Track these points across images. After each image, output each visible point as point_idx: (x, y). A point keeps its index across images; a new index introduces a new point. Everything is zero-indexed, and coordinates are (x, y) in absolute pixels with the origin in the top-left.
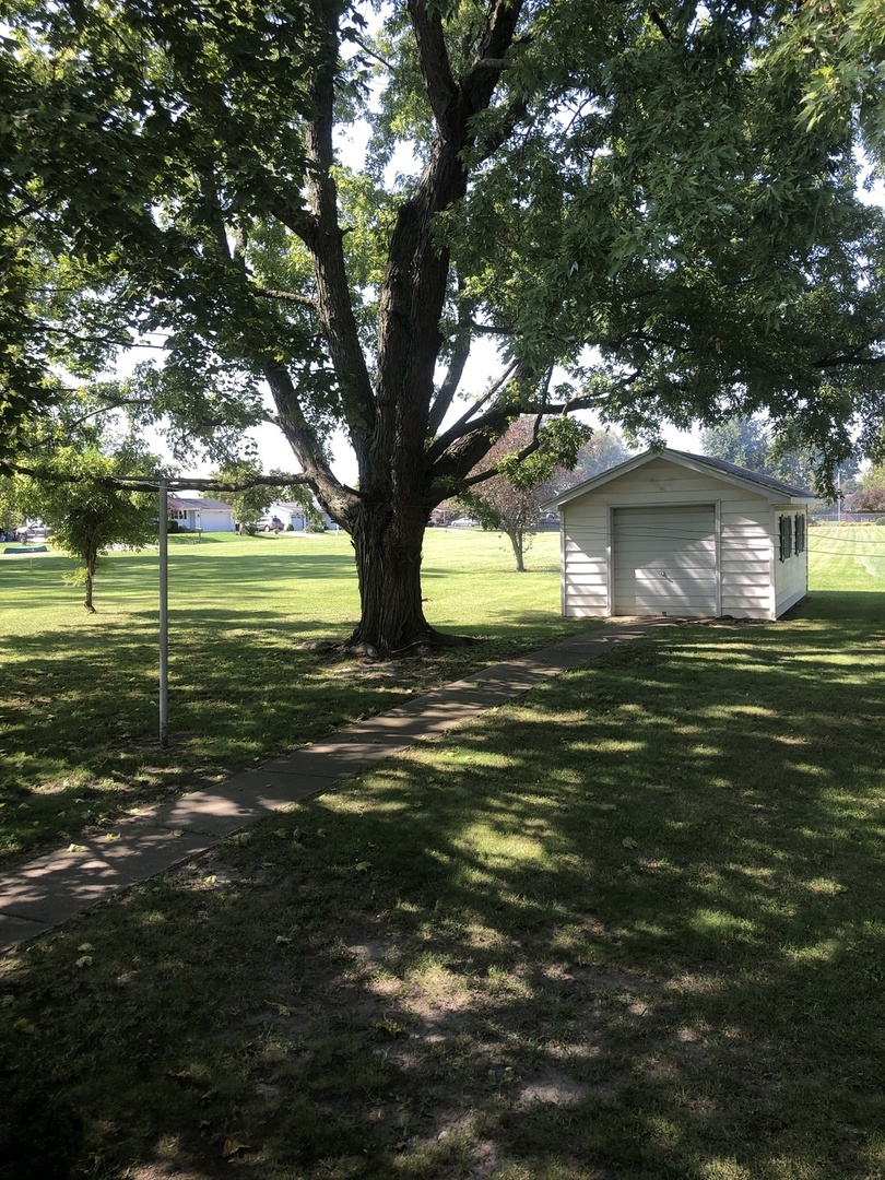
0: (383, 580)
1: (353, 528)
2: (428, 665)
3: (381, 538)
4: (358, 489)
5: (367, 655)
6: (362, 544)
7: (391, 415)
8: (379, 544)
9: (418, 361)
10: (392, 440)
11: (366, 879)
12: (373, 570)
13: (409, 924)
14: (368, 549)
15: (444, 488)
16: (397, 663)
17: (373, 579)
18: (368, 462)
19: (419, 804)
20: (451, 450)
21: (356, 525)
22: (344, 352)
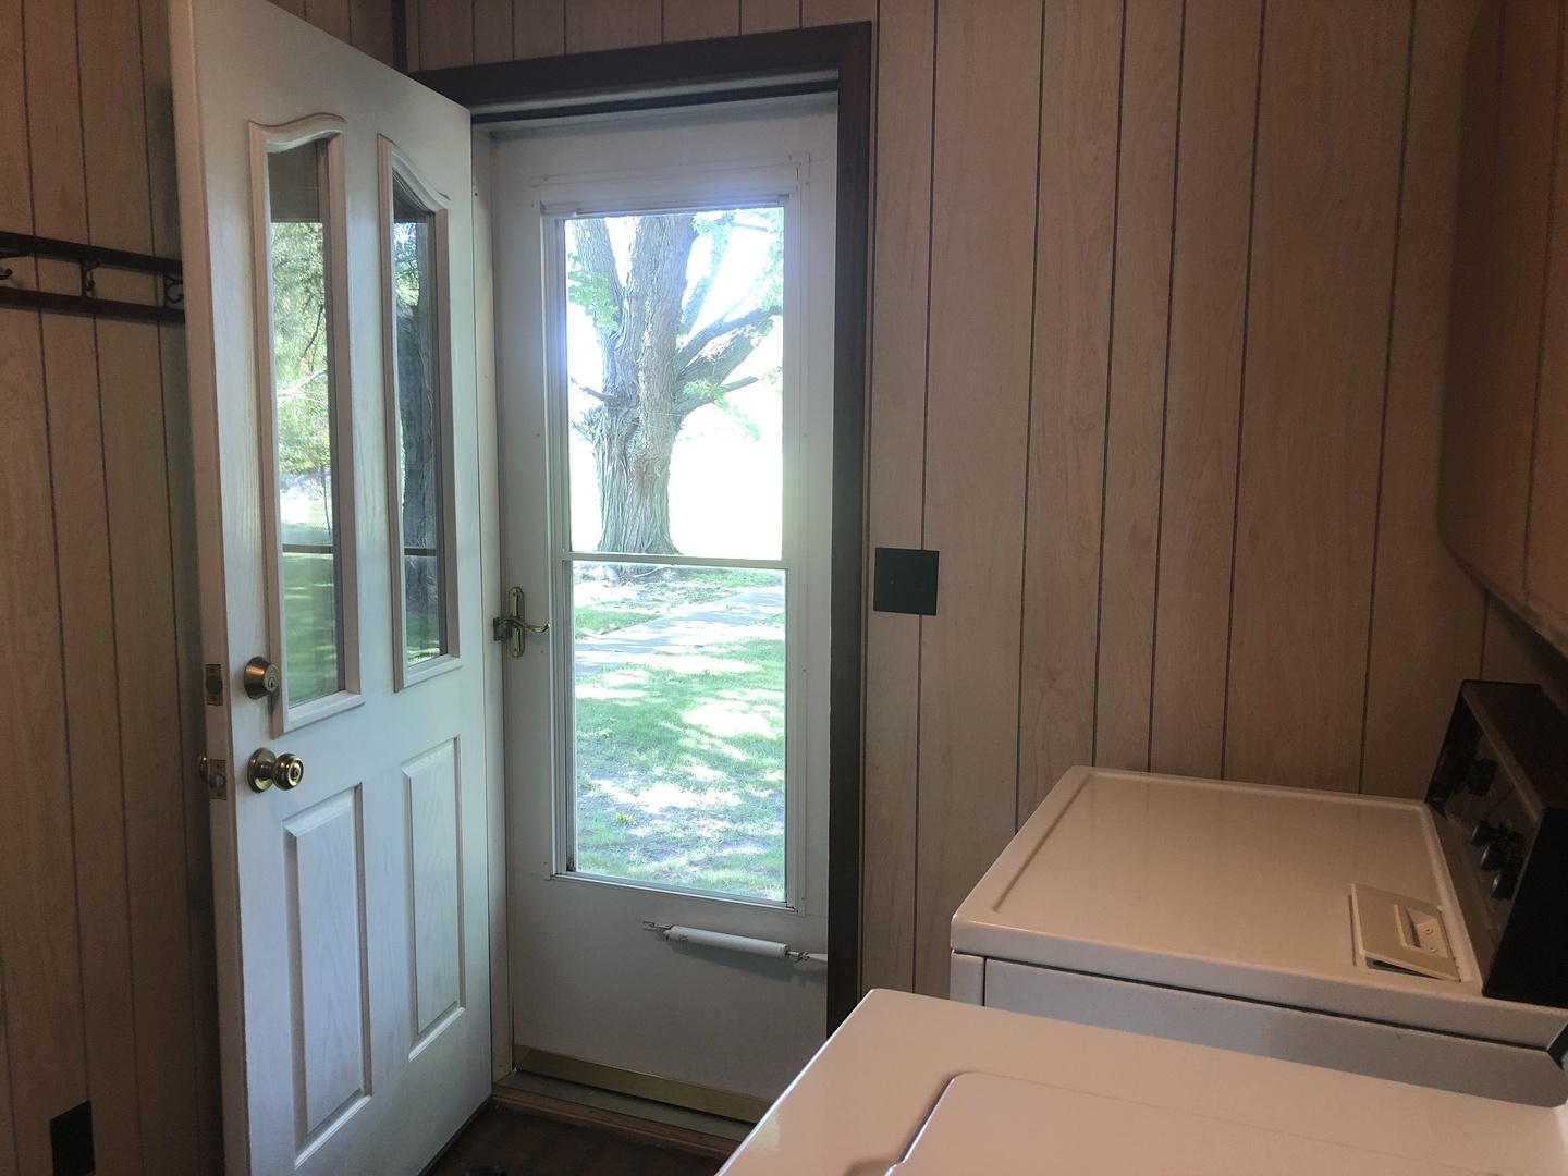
0: (626, 495)
1: (593, 435)
2: (674, 590)
3: (625, 449)
4: (600, 391)
5: (606, 579)
6: (604, 454)
7: (641, 311)
8: (624, 454)
9: (670, 256)
10: (641, 339)
11: (607, 741)
12: (615, 482)
13: (643, 768)
14: (610, 459)
15: (697, 396)
16: (640, 587)
17: (615, 494)
18: (613, 361)
19: (658, 693)
20: (708, 351)
21: (598, 430)
22: (588, 235)
